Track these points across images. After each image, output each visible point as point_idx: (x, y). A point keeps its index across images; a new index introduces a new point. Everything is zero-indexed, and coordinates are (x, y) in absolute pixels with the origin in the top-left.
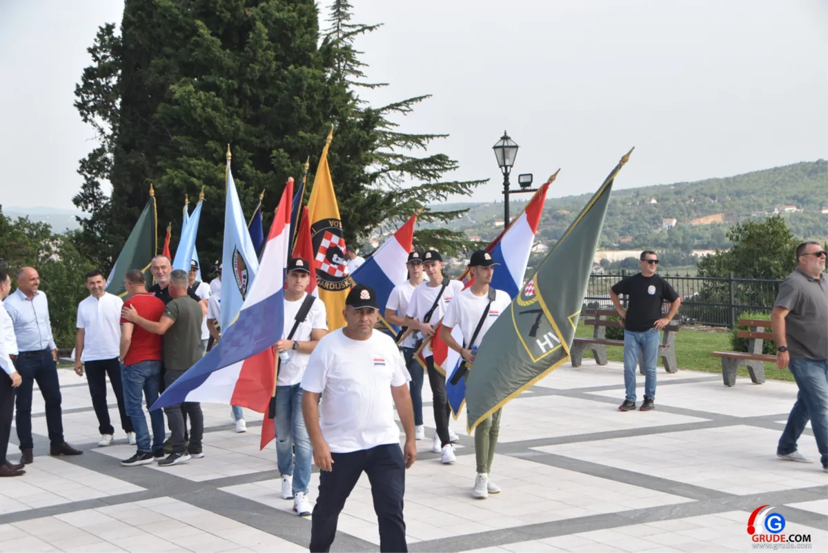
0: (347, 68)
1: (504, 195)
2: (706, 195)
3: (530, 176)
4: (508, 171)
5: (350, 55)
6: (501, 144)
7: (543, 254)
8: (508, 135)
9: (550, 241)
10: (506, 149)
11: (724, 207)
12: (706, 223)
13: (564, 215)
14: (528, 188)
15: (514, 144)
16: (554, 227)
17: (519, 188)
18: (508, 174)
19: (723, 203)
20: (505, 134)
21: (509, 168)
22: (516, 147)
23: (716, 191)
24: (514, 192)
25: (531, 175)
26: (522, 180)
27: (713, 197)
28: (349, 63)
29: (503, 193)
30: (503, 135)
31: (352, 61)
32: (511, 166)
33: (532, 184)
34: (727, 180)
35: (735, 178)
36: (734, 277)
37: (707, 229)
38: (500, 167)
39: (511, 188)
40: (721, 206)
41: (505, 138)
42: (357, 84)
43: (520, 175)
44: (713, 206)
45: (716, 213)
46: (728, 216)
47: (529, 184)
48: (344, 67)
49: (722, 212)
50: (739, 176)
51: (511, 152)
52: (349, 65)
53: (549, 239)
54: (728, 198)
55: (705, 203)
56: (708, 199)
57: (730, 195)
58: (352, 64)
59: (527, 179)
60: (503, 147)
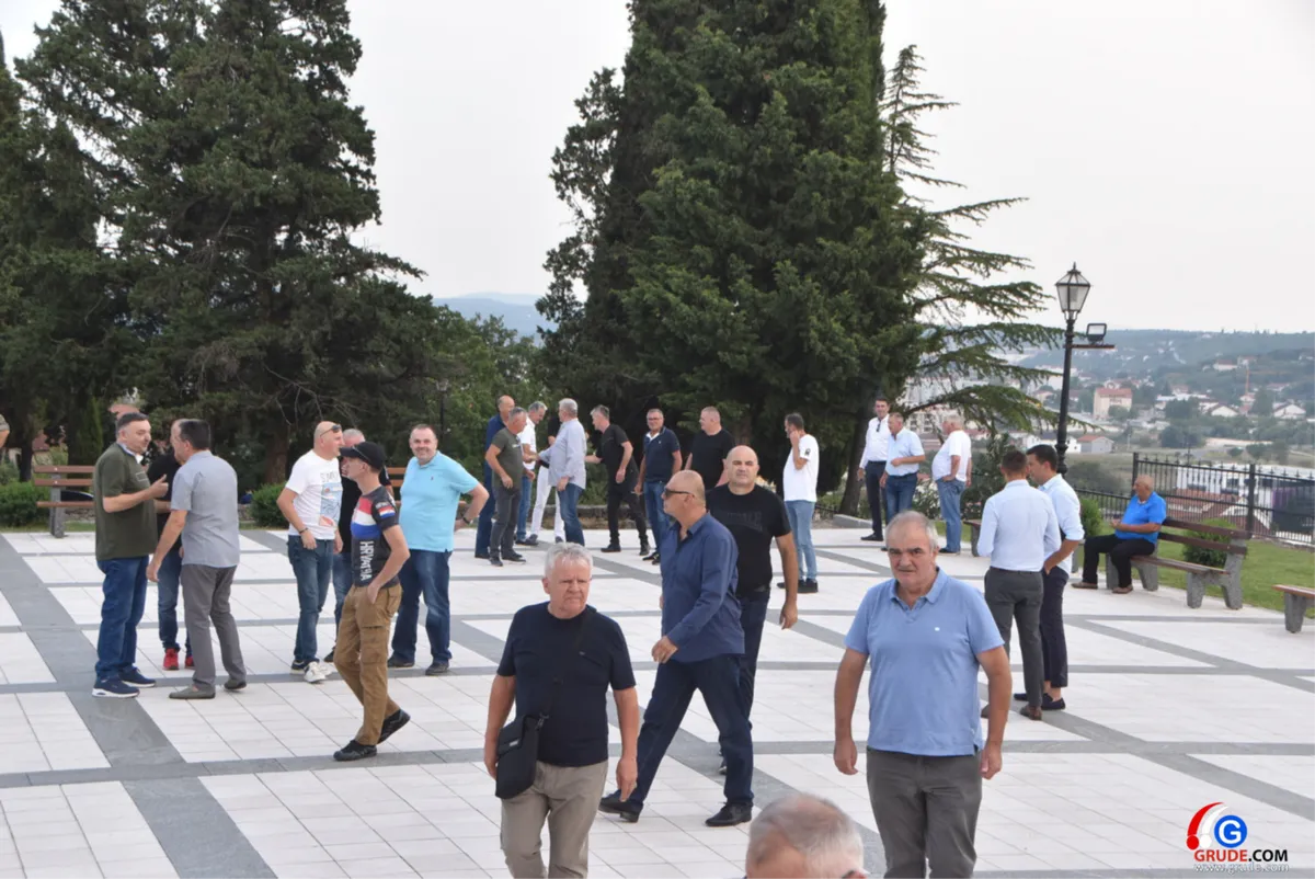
0: (903, 152)
1: (1064, 350)
3: (1103, 327)
4: (1074, 317)
5: (910, 136)
6: (1066, 281)
8: (1078, 268)
10: (1071, 288)
14: (1099, 343)
15: (1084, 282)
17: (1086, 342)
18: (1074, 321)
20: (1074, 266)
21: (1074, 314)
22: (1088, 286)
24: (1078, 347)
25: (1105, 325)
26: (1091, 332)
28: (906, 145)
29: (1064, 347)
30: (1071, 268)
31: (911, 143)
32: (1079, 311)
33: (1105, 338)
38: (1064, 311)
39: (1076, 341)
41: (1074, 272)
43: (1089, 325)
47: (1100, 338)
48: (899, 150)
51: (1080, 293)
52: (906, 149)
58: (909, 147)
59: (1097, 332)
60: (1069, 285)
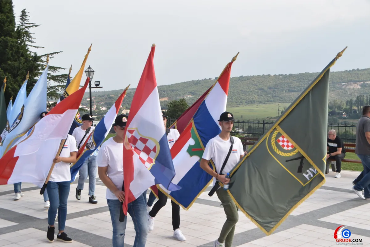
0: (27, 39)
1: (89, 89)
2: (162, 91)
4: (91, 80)
5: (28, 35)
6: (88, 70)
7: (105, 111)
8: (90, 67)
9: (108, 106)
10: (90, 72)
11: (168, 95)
12: (162, 100)
13: (113, 97)
15: (92, 70)
16: (109, 101)
17: (95, 86)
18: (91, 81)
19: (168, 94)
20: (89, 66)
21: (91, 79)
22: (94, 71)
23: (165, 89)
24: (93, 88)
25: (99, 82)
26: (96, 83)
27: (164, 92)
28: (28, 37)
29: (89, 88)
30: (88, 67)
31: (29, 37)
32: (92, 78)
33: (100, 85)
34: (169, 86)
35: (171, 85)
36: (171, 119)
37: (163, 103)
39: (92, 86)
40: (167, 94)
41: (89, 68)
42: (31, 46)
43: (95, 82)
44: (165, 95)
45: (165, 97)
46: (169, 98)
47: (98, 85)
48: (26, 39)
49: (167, 97)
50: (173, 84)
51: (92, 73)
52: (27, 38)
53: (107, 105)
54: (169, 92)
55: (162, 93)
56: (163, 92)
57: (170, 91)
58: (29, 38)
59: (98, 83)
60: (88, 71)
